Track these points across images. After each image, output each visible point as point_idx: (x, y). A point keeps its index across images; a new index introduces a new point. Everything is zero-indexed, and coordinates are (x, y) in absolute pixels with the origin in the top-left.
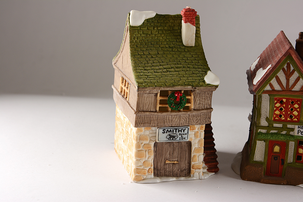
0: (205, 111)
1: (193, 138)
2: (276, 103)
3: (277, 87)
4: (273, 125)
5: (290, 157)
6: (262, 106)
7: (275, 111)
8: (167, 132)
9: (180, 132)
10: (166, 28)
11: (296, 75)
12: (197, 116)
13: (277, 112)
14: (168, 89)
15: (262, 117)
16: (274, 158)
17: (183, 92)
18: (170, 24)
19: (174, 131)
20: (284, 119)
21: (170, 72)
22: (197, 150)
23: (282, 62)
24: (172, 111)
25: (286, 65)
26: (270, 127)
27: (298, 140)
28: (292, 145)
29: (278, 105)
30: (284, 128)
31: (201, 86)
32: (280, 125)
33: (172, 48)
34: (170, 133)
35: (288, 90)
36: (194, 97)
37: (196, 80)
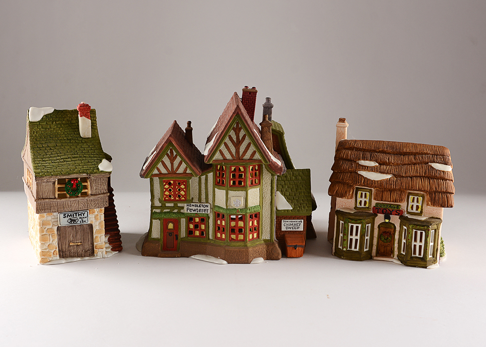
0: (102, 196)
1: (94, 221)
2: (165, 185)
3: (164, 171)
4: (165, 205)
5: (183, 233)
6: (154, 188)
7: (165, 192)
8: (67, 217)
9: (80, 216)
10: (63, 122)
11: (178, 159)
12: (94, 201)
13: (167, 193)
14: (64, 177)
15: (155, 198)
16: (169, 234)
17: (79, 179)
18: (68, 118)
19: (75, 215)
20: (173, 198)
21: (67, 161)
22: (99, 231)
23: (164, 148)
24: (70, 197)
25: (169, 151)
26: (163, 207)
27: (188, 217)
28: (183, 221)
29: (167, 186)
30: (175, 207)
31: (95, 173)
32: (172, 205)
33: (70, 140)
34: (71, 217)
35: (173, 173)
36: (91, 184)
37: (91, 168)
